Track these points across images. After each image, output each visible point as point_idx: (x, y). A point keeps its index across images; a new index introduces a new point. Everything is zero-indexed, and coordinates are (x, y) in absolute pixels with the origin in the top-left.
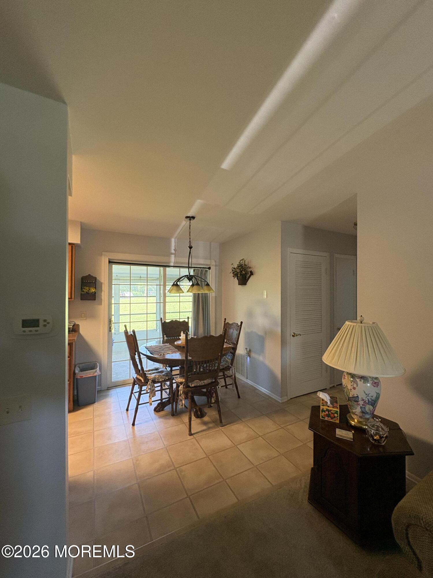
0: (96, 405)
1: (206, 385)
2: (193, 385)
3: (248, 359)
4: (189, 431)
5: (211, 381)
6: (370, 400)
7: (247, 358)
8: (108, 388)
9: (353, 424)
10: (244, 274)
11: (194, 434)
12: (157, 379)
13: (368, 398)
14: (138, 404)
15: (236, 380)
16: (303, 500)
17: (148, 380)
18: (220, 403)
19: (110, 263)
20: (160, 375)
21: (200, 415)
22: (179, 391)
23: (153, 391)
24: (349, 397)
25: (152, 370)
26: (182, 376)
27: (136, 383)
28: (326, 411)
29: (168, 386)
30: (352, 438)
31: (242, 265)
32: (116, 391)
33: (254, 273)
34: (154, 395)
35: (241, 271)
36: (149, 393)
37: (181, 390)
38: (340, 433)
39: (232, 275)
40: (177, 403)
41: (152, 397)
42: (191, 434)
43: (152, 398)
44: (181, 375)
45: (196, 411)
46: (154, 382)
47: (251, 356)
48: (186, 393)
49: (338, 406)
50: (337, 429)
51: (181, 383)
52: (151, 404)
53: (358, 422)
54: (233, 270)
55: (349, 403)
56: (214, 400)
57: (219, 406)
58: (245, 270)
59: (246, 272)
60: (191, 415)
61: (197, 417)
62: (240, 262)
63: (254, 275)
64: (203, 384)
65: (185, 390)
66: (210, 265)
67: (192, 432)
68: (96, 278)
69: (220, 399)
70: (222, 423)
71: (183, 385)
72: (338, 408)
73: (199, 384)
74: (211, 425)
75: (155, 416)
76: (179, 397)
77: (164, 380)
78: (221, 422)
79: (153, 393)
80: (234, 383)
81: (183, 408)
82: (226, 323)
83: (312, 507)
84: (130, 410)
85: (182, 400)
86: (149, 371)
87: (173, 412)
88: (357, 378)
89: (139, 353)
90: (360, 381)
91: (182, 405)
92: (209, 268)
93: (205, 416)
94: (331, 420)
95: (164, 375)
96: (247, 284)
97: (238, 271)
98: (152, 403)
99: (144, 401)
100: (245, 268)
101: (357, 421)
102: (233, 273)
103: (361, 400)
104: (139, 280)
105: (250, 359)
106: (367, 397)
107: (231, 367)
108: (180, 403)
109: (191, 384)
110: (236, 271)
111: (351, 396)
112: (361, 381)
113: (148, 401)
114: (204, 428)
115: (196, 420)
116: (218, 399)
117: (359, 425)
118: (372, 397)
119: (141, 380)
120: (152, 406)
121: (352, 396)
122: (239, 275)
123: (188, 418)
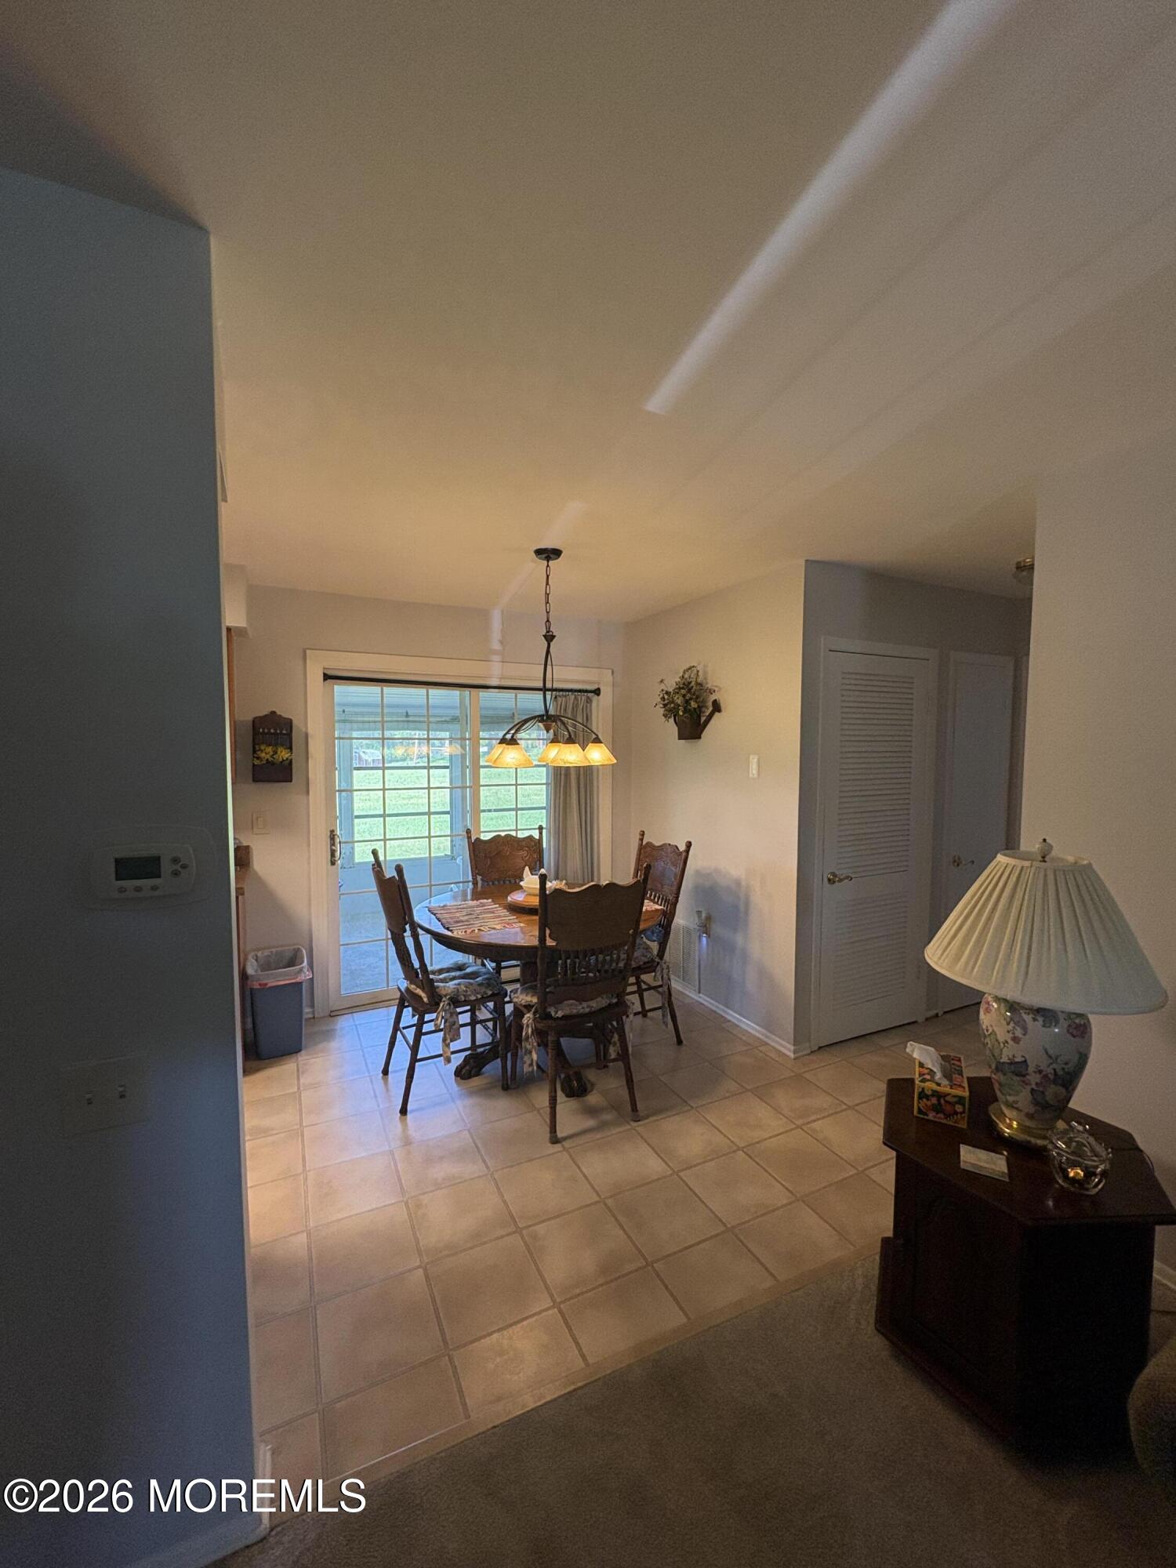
0: (302, 1057)
1: (594, 1012)
2: (559, 1012)
3: (704, 940)
4: (551, 1132)
5: (608, 1002)
6: (1060, 1073)
7: (700, 937)
8: (331, 1012)
9: (1006, 1132)
10: (695, 709)
11: (565, 1139)
12: (464, 995)
13: (1054, 1066)
14: (414, 1060)
15: (673, 998)
16: (860, 1323)
17: (440, 997)
18: (631, 1057)
19: (329, 680)
20: (471, 984)
21: (577, 1089)
22: (523, 1028)
23: (454, 1025)
24: (999, 1062)
25: (448, 970)
26: (531, 987)
27: (406, 1004)
28: (933, 1095)
29: (491, 1013)
30: (1003, 1173)
31: (690, 683)
32: (353, 1019)
33: (723, 708)
34: (456, 1036)
35: (687, 702)
36: (441, 1030)
37: (528, 1026)
38: (971, 1157)
39: (662, 711)
40: (515, 1056)
41: (451, 1041)
42: (555, 1140)
43: (451, 1044)
44: (526, 985)
45: (565, 1077)
46: (455, 1002)
47: (712, 933)
48: (539, 1033)
49: (966, 1085)
50: (961, 1145)
51: (528, 1007)
52: (448, 1060)
53: (1021, 1129)
54: (663, 699)
55: (999, 1077)
56: (615, 1051)
57: (628, 1068)
58: (697, 697)
59: (700, 704)
60: (555, 1091)
61: (571, 1093)
62: (683, 677)
63: (723, 713)
64: (587, 1010)
65: (538, 1025)
66: (599, 683)
67: (560, 1135)
68: (291, 720)
69: (630, 1049)
70: (637, 1111)
71: (534, 1013)
72: (964, 1088)
73: (575, 1011)
74: (607, 1117)
75: (459, 1088)
76: (523, 1044)
77: (483, 997)
78: (634, 1109)
79: (451, 1032)
80: (667, 1005)
81: (533, 1070)
82: (644, 843)
83: (886, 1342)
84: (392, 1072)
85: (531, 1052)
86: (441, 971)
87: (507, 1080)
88: (1025, 1013)
89: (415, 927)
90: (1035, 1020)
91: (531, 1065)
92: (597, 692)
93: (592, 1090)
94: (944, 1121)
95: (480, 985)
96: (702, 736)
97: (679, 700)
98: (453, 1056)
99: (430, 1053)
100: (697, 693)
101: (1018, 1124)
102: (665, 705)
103: (1035, 1072)
104: (403, 721)
105: (707, 941)
106: (1051, 1064)
107: (658, 963)
108: (526, 1058)
109: (554, 1009)
110: (673, 702)
111: (1004, 1059)
112: (1037, 1020)
113: (441, 1052)
114: (591, 1123)
115: (565, 1102)
116: (627, 1050)
117: (1022, 1137)
118: (1066, 1064)
119: (420, 997)
120: (450, 1064)
121: (1009, 1059)
122: (681, 713)
123: (548, 1099)
